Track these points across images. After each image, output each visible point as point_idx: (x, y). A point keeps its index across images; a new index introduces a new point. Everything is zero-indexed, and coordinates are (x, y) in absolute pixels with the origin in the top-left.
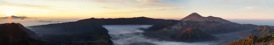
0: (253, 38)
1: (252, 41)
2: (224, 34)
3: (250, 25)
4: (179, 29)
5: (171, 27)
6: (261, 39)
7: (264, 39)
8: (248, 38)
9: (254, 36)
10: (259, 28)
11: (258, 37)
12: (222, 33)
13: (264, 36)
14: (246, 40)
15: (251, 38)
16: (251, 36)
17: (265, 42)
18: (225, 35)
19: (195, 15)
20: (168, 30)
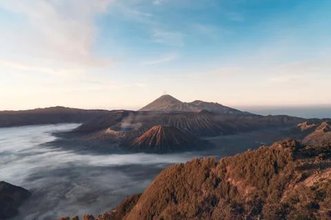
0: (293, 147)
1: (290, 154)
2: (226, 137)
3: (282, 117)
4: (137, 129)
5: (120, 125)
6: (313, 149)
7: (322, 152)
8: (280, 146)
9: (293, 142)
10: (308, 124)
11: (304, 146)
12: (222, 133)
13: (321, 145)
14: (274, 151)
15: (287, 147)
16: (287, 141)
17: (324, 158)
18: (228, 137)
19: (167, 98)
20: (115, 132)
